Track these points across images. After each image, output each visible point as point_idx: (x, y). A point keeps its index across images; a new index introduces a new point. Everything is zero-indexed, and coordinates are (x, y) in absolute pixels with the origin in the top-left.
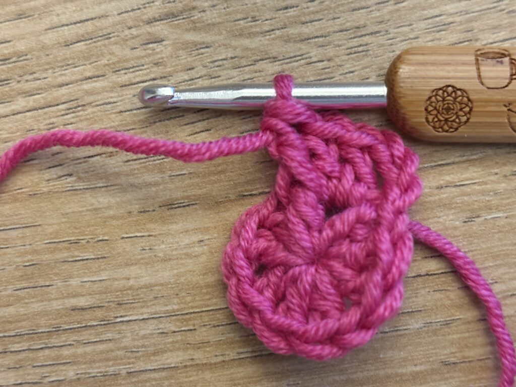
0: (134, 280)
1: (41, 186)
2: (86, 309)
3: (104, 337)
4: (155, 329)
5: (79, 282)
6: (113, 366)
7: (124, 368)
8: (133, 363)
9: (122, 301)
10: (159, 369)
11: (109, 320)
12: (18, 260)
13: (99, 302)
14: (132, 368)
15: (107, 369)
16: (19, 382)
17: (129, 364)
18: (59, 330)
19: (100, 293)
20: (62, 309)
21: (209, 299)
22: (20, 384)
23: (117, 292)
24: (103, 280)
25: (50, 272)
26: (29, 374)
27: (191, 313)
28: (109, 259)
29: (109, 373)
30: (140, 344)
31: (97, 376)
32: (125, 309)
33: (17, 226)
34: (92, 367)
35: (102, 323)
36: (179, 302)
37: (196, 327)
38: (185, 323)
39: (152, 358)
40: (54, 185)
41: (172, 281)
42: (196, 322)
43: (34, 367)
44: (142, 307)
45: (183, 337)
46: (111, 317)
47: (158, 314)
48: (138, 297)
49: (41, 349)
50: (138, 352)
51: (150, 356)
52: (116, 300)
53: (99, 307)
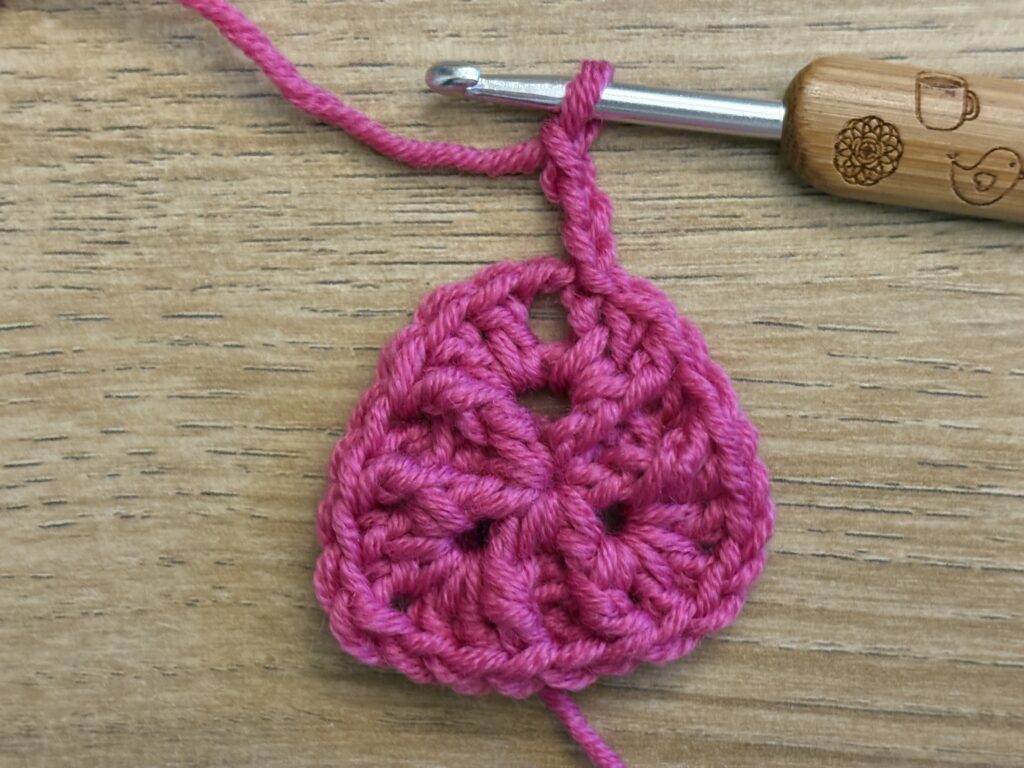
0: (1017, 437)
1: (909, 276)
2: (940, 465)
3: (958, 511)
5: (937, 426)
6: (963, 554)
7: (979, 562)
8: (993, 556)
9: (994, 464)
11: (969, 488)
12: (853, 376)
13: (961, 459)
14: (990, 562)
15: (955, 558)
16: (822, 552)
17: (987, 556)
18: (893, 489)
19: (964, 447)
20: (906, 459)
22: (823, 556)
23: (989, 449)
24: (972, 429)
25: (897, 403)
26: (838, 544)
28: (987, 400)
29: (956, 565)
30: (1008, 531)
31: (936, 565)
32: (996, 477)
33: (862, 328)
34: (934, 553)
35: (959, 490)
40: (928, 279)
43: (848, 534)
46: (973, 484)
48: (1017, 463)
49: (864, 510)
50: (1003, 541)
51: (1019, 551)
52: (986, 461)
53: (959, 467)
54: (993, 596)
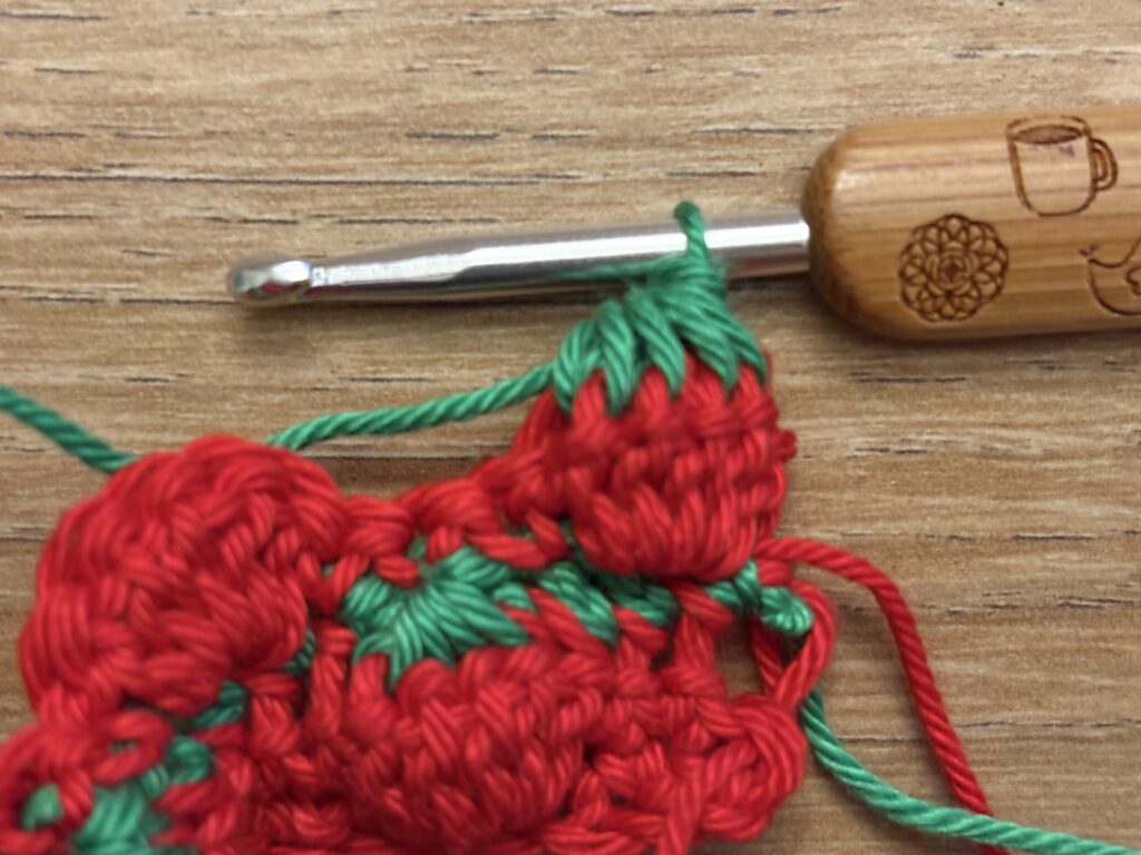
0: (162, 82)
2: (40, 135)
3: (75, 209)
4: (200, 209)
5: (30, 70)
6: (89, 279)
7: (116, 290)
8: (138, 280)
9: (128, 128)
10: (198, 302)
11: (90, 171)
13: (73, 123)
14: (135, 290)
15: (76, 285)
17: (129, 280)
19: (79, 103)
21: (337, 156)
23: (118, 105)
24: (89, 72)
27: (291, 182)
28: (109, 23)
29: (78, 296)
30: (160, 238)
31: (46, 299)
32: (134, 151)
34: (39, 278)
35: (75, 174)
36: (265, 151)
37: (298, 217)
38: (272, 203)
39: (185, 274)
41: (254, 98)
42: (299, 205)
44: (175, 151)
45: (265, 237)
46: (96, 164)
47: (211, 171)
48: (166, 125)
50: (153, 255)
51: (181, 270)
52: (115, 124)
53: (72, 135)
54: (145, 345)
